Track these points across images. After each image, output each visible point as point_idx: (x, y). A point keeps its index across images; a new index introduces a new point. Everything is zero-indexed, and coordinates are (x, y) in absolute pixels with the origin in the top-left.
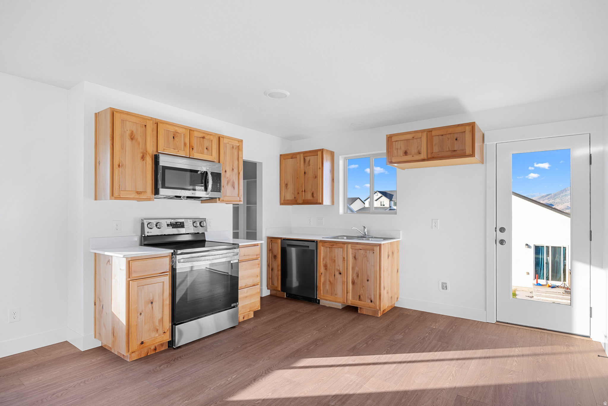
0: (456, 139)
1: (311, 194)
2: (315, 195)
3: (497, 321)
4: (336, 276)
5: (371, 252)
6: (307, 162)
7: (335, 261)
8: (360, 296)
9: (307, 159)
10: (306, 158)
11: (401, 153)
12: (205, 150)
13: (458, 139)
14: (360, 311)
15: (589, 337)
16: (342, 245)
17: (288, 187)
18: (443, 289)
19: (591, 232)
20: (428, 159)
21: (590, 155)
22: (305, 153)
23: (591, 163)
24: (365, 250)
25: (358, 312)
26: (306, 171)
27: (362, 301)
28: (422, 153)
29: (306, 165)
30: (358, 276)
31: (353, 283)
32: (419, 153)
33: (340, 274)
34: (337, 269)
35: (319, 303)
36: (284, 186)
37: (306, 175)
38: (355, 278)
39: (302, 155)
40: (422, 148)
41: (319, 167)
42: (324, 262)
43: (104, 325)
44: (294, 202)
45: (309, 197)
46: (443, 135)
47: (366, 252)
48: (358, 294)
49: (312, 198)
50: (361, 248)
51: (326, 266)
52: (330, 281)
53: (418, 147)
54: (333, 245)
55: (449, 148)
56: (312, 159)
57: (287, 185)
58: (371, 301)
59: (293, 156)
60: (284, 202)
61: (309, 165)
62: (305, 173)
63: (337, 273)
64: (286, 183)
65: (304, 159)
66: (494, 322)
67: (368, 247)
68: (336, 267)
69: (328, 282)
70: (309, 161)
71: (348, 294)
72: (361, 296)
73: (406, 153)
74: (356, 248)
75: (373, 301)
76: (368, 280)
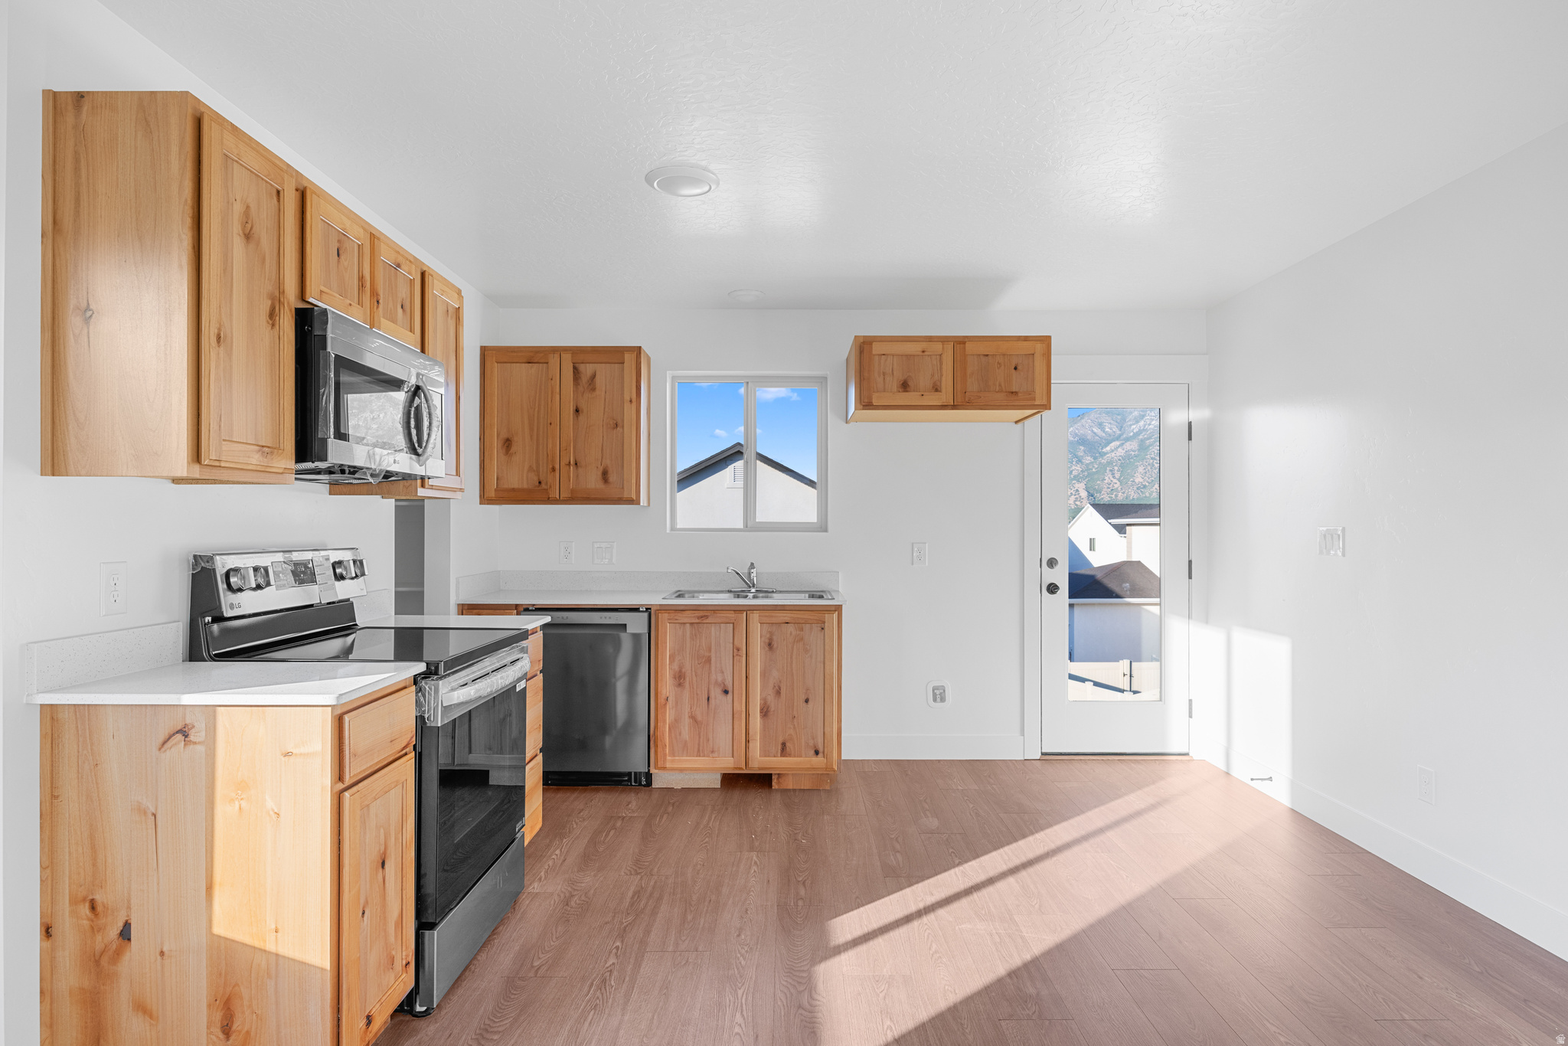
0: (1016, 368)
1: (600, 473)
2: (612, 478)
3: (1043, 754)
4: (712, 701)
5: (816, 628)
6: (584, 379)
7: (709, 660)
8: (784, 744)
9: (587, 370)
10: (582, 367)
11: (893, 384)
12: (400, 310)
13: (1019, 368)
14: (779, 783)
15: (1187, 754)
16: (732, 615)
17: (513, 449)
18: (935, 700)
19: (1190, 562)
20: (954, 407)
21: (1190, 424)
22: (580, 356)
23: (1190, 438)
24: (799, 624)
25: (771, 787)
26: (583, 405)
27: (790, 755)
28: (944, 390)
29: (581, 389)
30: (778, 693)
31: (765, 712)
32: (937, 389)
33: (726, 692)
34: (716, 682)
35: (649, 783)
36: (495, 445)
37: (582, 417)
38: (771, 699)
39: (567, 358)
40: (944, 379)
41: (627, 398)
42: (676, 667)
44: (536, 494)
45: (592, 480)
46: (987, 355)
47: (802, 630)
48: (781, 740)
49: (600, 485)
50: (787, 619)
51: (680, 678)
52: (693, 717)
53: (933, 375)
54: (707, 617)
55: (1000, 385)
56: (604, 373)
57: (508, 443)
58: (817, 753)
59: (535, 356)
60: (495, 493)
61: (594, 389)
62: (577, 411)
63: (716, 693)
64: (504, 435)
65: (575, 368)
66: (1038, 756)
67: (806, 616)
68: (713, 677)
69: (686, 721)
70: (594, 376)
71: (751, 744)
72: (788, 744)
73: (905, 386)
74: (774, 620)
75: (821, 750)
76: (807, 701)
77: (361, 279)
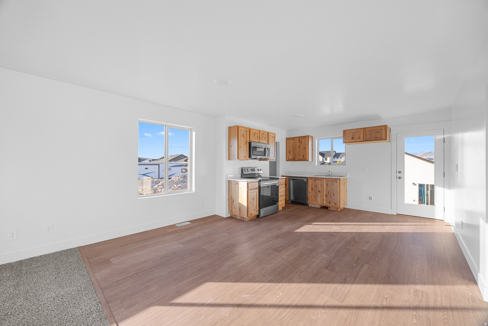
0: (378, 132)
1: (303, 156)
2: (305, 157)
3: (397, 214)
4: (317, 193)
5: (335, 182)
6: (300, 141)
7: (317, 186)
8: (329, 202)
9: (301, 140)
10: (300, 140)
11: (350, 138)
12: (264, 139)
13: (379, 132)
14: (329, 209)
15: (443, 220)
16: (320, 179)
17: (290, 153)
18: (369, 199)
19: (444, 173)
20: (364, 141)
21: (444, 138)
22: (300, 138)
23: (444, 142)
24: (332, 181)
25: (328, 209)
26: (300, 146)
27: (331, 204)
28: (361, 138)
29: (300, 143)
30: (328, 193)
31: (326, 196)
32: (359, 138)
33: (320, 192)
34: (318, 190)
35: (308, 205)
36: (288, 152)
37: (300, 147)
38: (327, 193)
39: (298, 138)
40: (361, 136)
41: (307, 144)
42: (311, 187)
43: (234, 208)
44: (294, 160)
45: (301, 157)
46: (371, 131)
47: (333, 182)
48: (329, 201)
49: (303, 158)
50: (330, 180)
51: (312, 189)
52: (314, 195)
53: (359, 136)
54: (316, 179)
55: (374, 136)
56: (303, 140)
57: (290, 152)
58: (335, 204)
59: (293, 139)
60: (288, 160)
61: (302, 143)
62: (299, 146)
63: (318, 192)
64: (289, 151)
65: (299, 140)
66: (396, 214)
67: (334, 180)
68: (317, 189)
69: (313, 196)
70: (302, 141)
71: (324, 201)
72: (330, 202)
73: (353, 138)
74: (328, 180)
75: (336, 204)
76: (334, 195)
77: (258, 137)
